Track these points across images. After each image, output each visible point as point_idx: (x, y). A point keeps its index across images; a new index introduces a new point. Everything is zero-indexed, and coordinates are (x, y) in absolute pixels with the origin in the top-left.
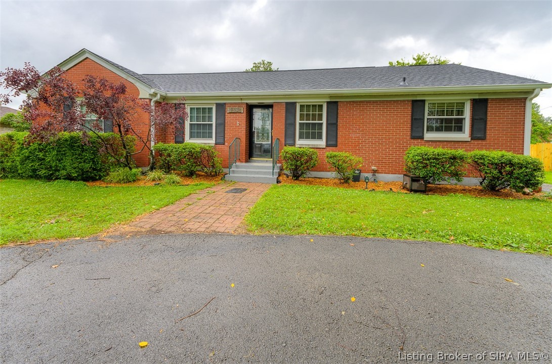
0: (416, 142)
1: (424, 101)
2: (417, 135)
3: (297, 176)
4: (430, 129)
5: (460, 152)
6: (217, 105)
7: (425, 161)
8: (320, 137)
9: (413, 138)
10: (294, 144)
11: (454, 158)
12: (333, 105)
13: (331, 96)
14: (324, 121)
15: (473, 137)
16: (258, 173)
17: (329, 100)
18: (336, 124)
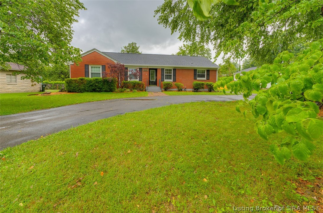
0: (195, 80)
1: (196, 70)
2: (195, 79)
3: (166, 89)
4: (198, 77)
5: (204, 83)
6: (140, 68)
7: (197, 85)
8: (171, 79)
9: (194, 79)
10: (164, 81)
11: (202, 84)
12: (175, 70)
13: (174, 67)
14: (172, 74)
15: (207, 79)
16: (155, 89)
17: (173, 68)
18: (175, 75)
